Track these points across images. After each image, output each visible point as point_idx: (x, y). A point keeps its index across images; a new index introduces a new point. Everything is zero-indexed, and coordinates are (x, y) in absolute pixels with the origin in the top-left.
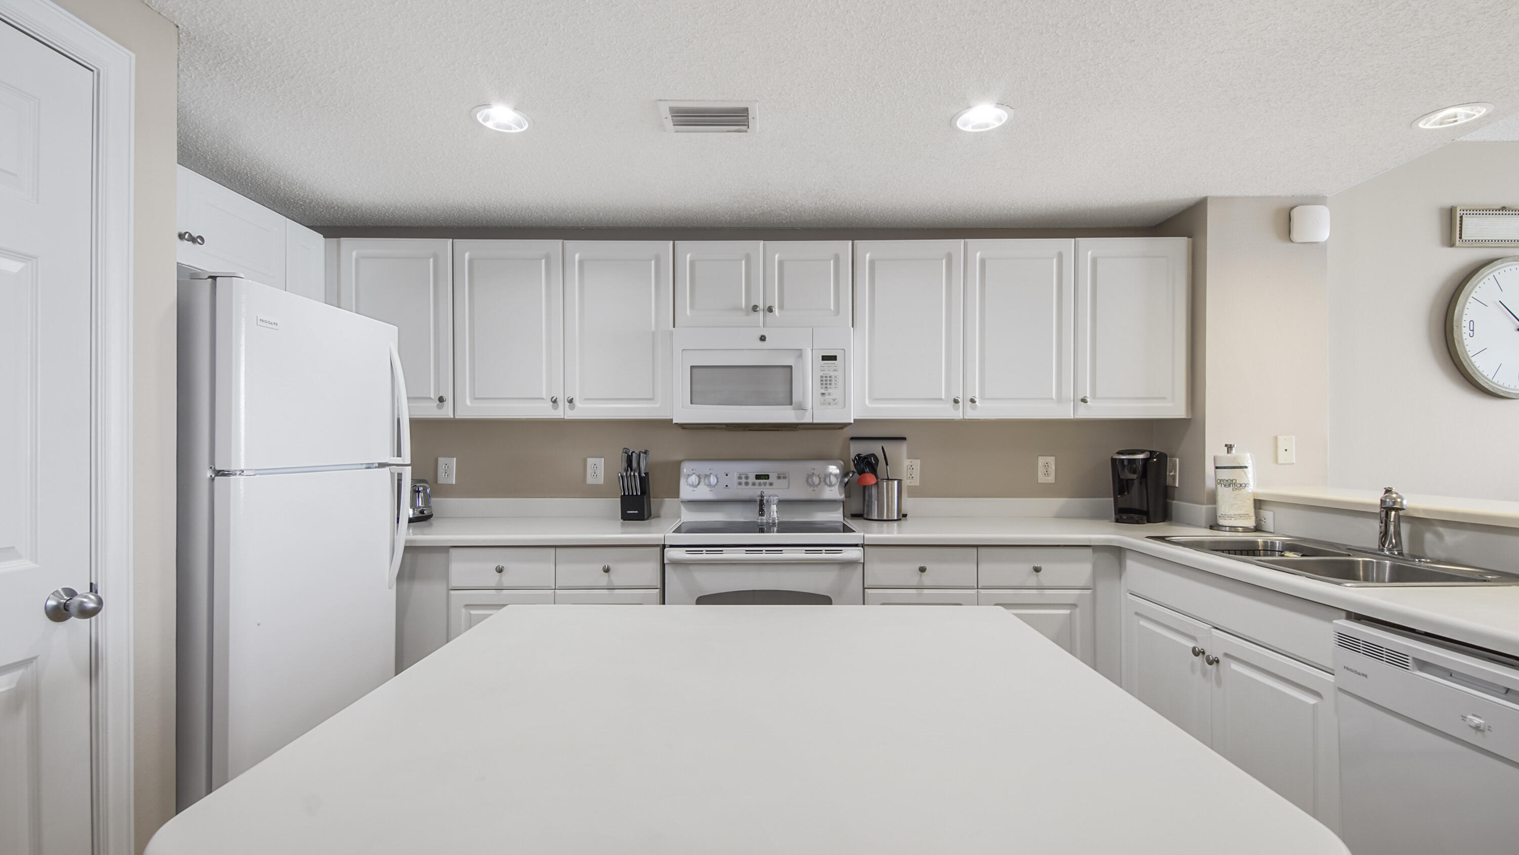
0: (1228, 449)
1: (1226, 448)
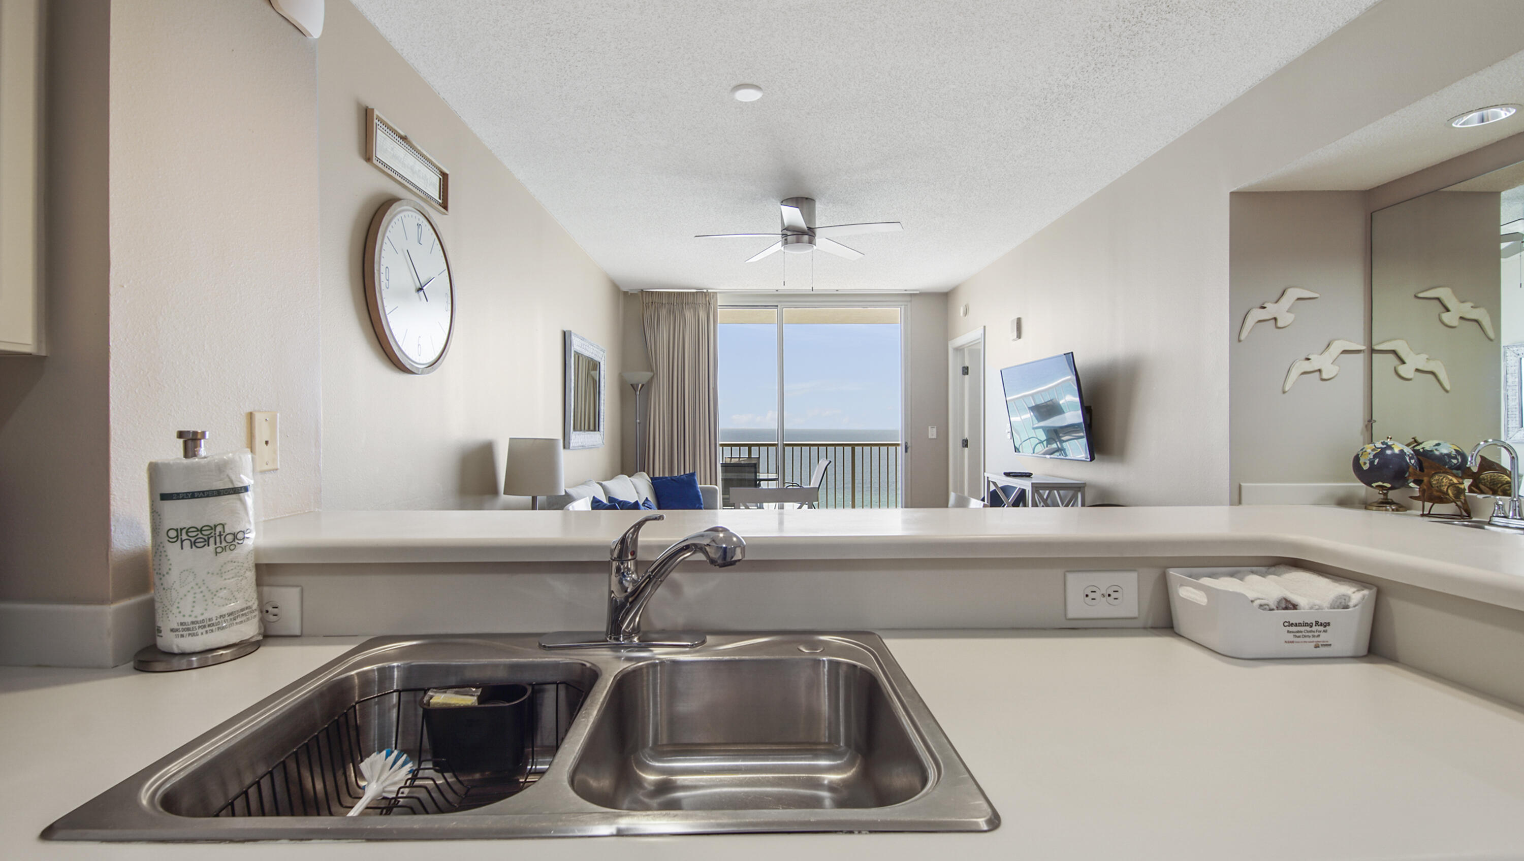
0: (185, 443)
1: (181, 441)
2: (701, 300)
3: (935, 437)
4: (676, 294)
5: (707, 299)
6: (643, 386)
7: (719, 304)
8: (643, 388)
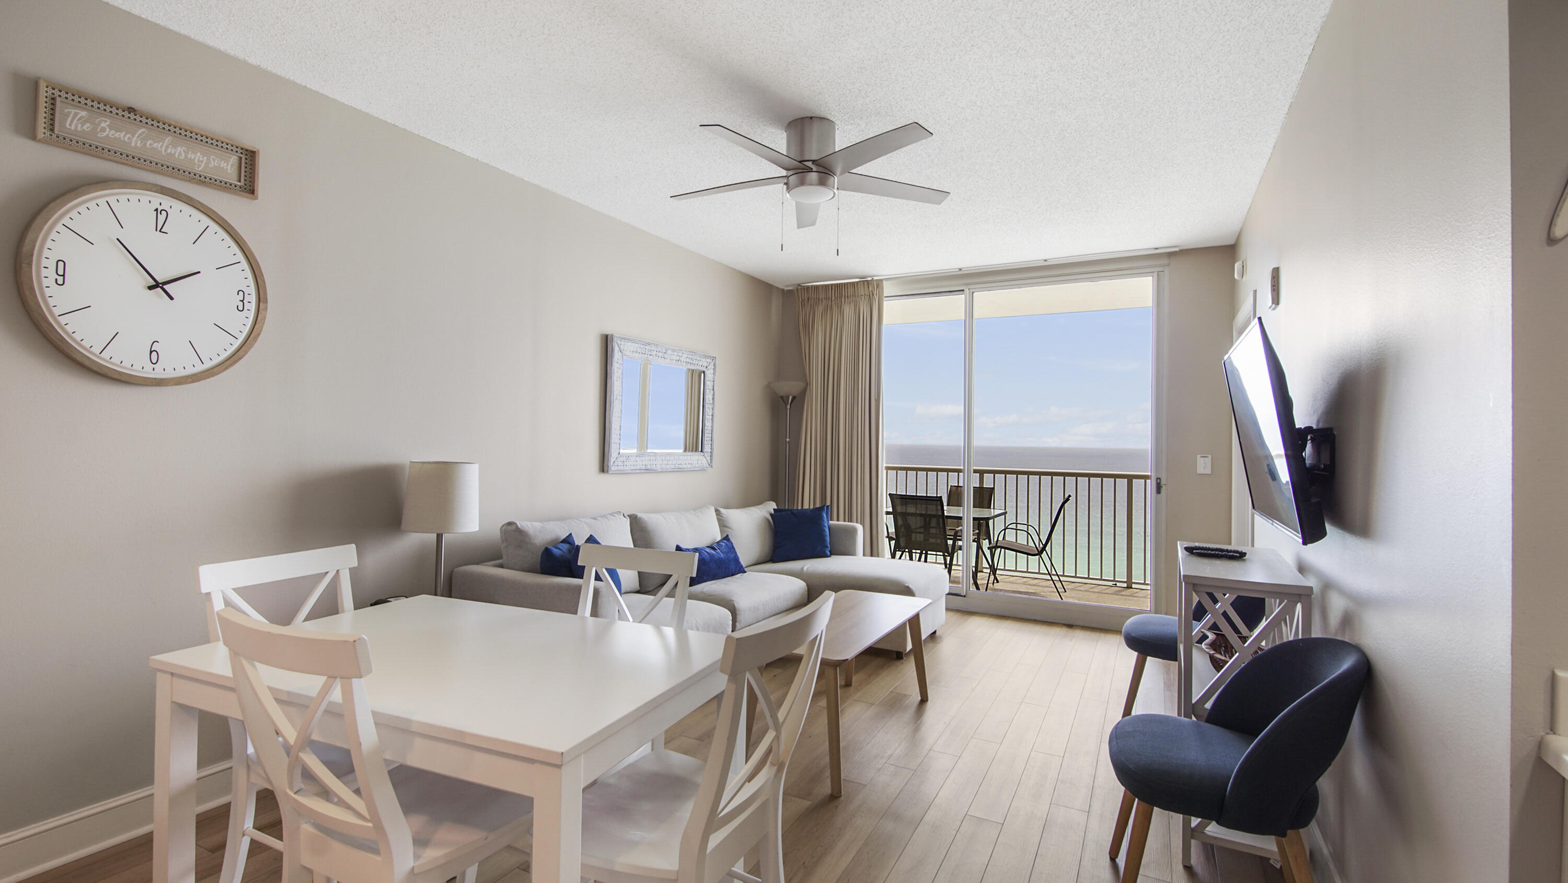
2: (862, 291)
3: (1208, 471)
4: (833, 287)
5: (870, 289)
6: (794, 398)
7: (885, 295)
8: (795, 401)
